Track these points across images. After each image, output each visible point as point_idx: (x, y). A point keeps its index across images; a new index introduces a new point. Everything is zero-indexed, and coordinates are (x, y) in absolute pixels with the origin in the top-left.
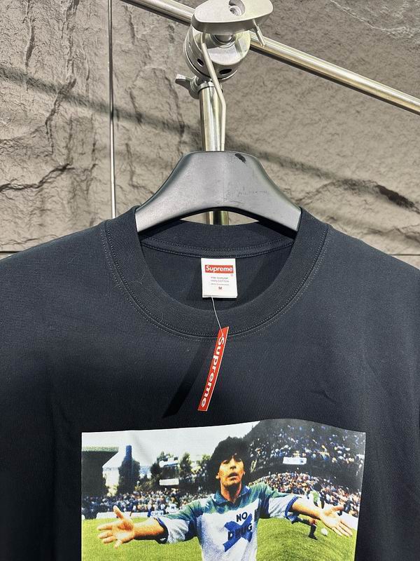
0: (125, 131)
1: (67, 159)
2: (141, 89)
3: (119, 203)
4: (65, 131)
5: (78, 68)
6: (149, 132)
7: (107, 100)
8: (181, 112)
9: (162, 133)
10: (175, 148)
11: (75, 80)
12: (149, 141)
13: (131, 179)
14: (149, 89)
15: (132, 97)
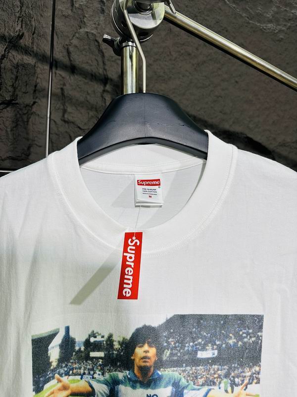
0: (61, 78)
1: (13, 95)
2: (76, 46)
3: (52, 134)
4: (12, 73)
5: (26, 24)
6: (80, 81)
7: (48, 53)
8: (106, 67)
9: (90, 83)
10: (99, 95)
11: (23, 34)
12: (79, 88)
13: (63, 116)
14: (82, 48)
15: (69, 53)
